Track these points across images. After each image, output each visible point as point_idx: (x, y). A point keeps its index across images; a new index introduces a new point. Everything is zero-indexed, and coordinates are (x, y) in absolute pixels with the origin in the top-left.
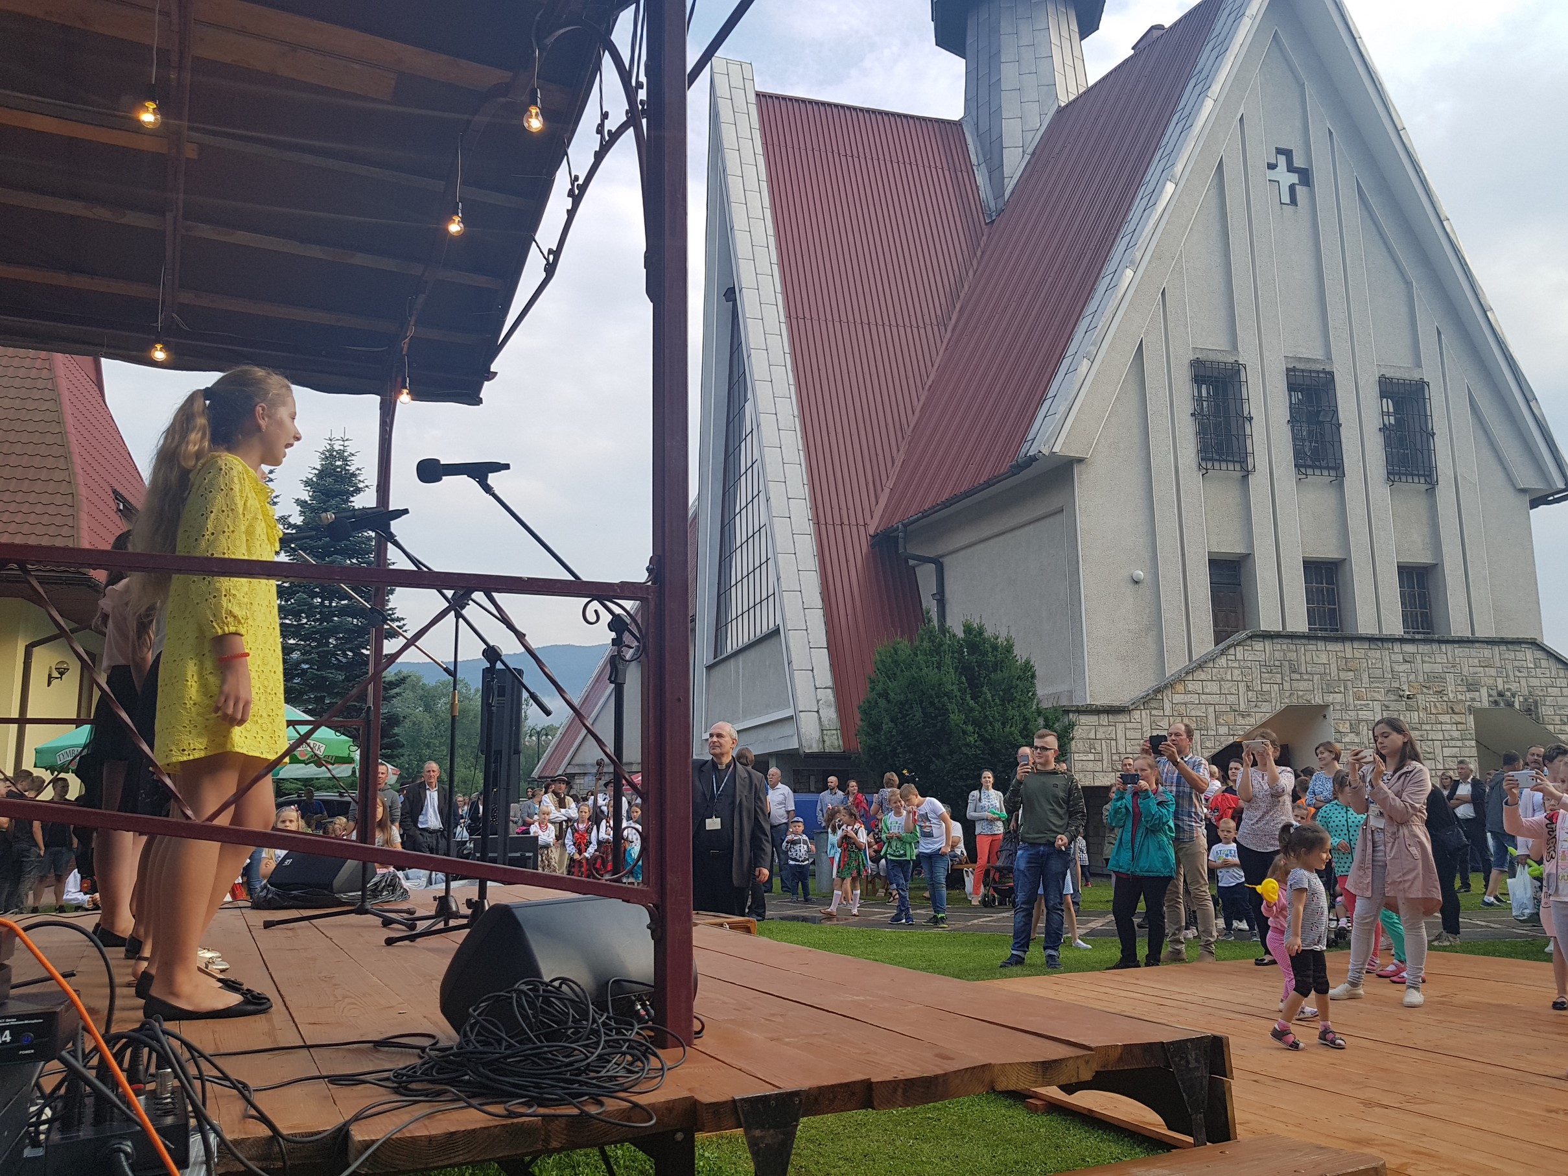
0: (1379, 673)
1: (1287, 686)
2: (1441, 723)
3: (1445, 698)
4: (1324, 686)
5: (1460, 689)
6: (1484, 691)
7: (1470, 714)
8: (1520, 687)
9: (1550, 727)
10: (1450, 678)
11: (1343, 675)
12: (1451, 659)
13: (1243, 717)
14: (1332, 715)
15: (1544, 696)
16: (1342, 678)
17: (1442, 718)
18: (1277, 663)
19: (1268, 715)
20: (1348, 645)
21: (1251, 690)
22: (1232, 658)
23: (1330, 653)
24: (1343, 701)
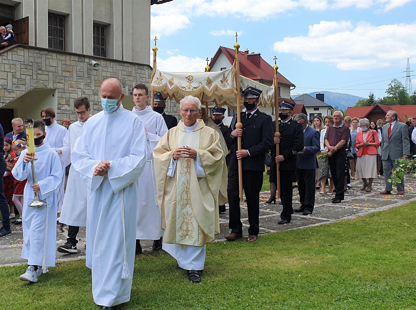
0: (81, 74)
1: (35, 77)
4: (54, 79)
6: (127, 87)
11: (64, 74)
12: (114, 71)
13: (9, 92)
14: (57, 94)
18: (30, 64)
19: (23, 92)
20: (68, 57)
21: (15, 78)
22: (6, 58)
23: (59, 61)
24: (63, 88)
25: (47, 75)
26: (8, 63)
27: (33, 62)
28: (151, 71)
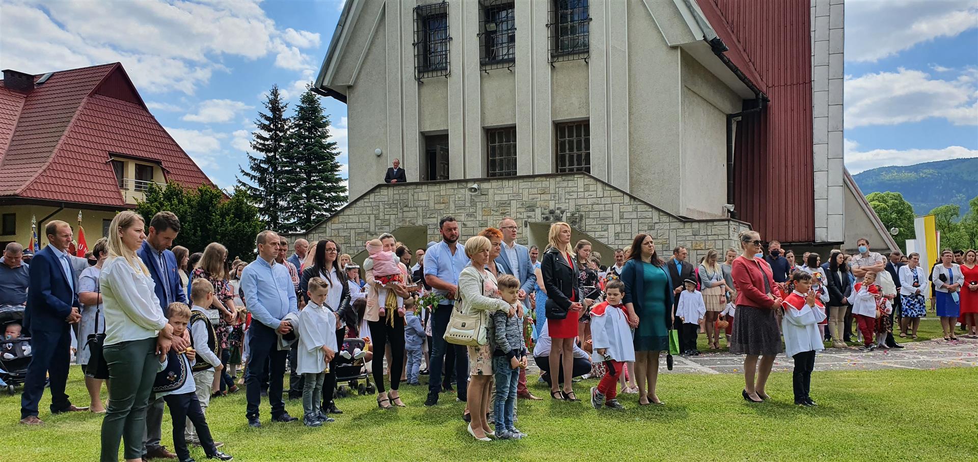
0: (462, 203)
1: (400, 215)
4: (424, 214)
5: (520, 210)
6: (538, 211)
8: (568, 206)
10: (513, 204)
11: (437, 206)
12: (515, 190)
14: (428, 232)
15: (588, 211)
16: (436, 208)
18: (395, 202)
22: (368, 200)
23: (430, 193)
25: (415, 211)
26: (371, 205)
27: (399, 199)
28: (589, 179)
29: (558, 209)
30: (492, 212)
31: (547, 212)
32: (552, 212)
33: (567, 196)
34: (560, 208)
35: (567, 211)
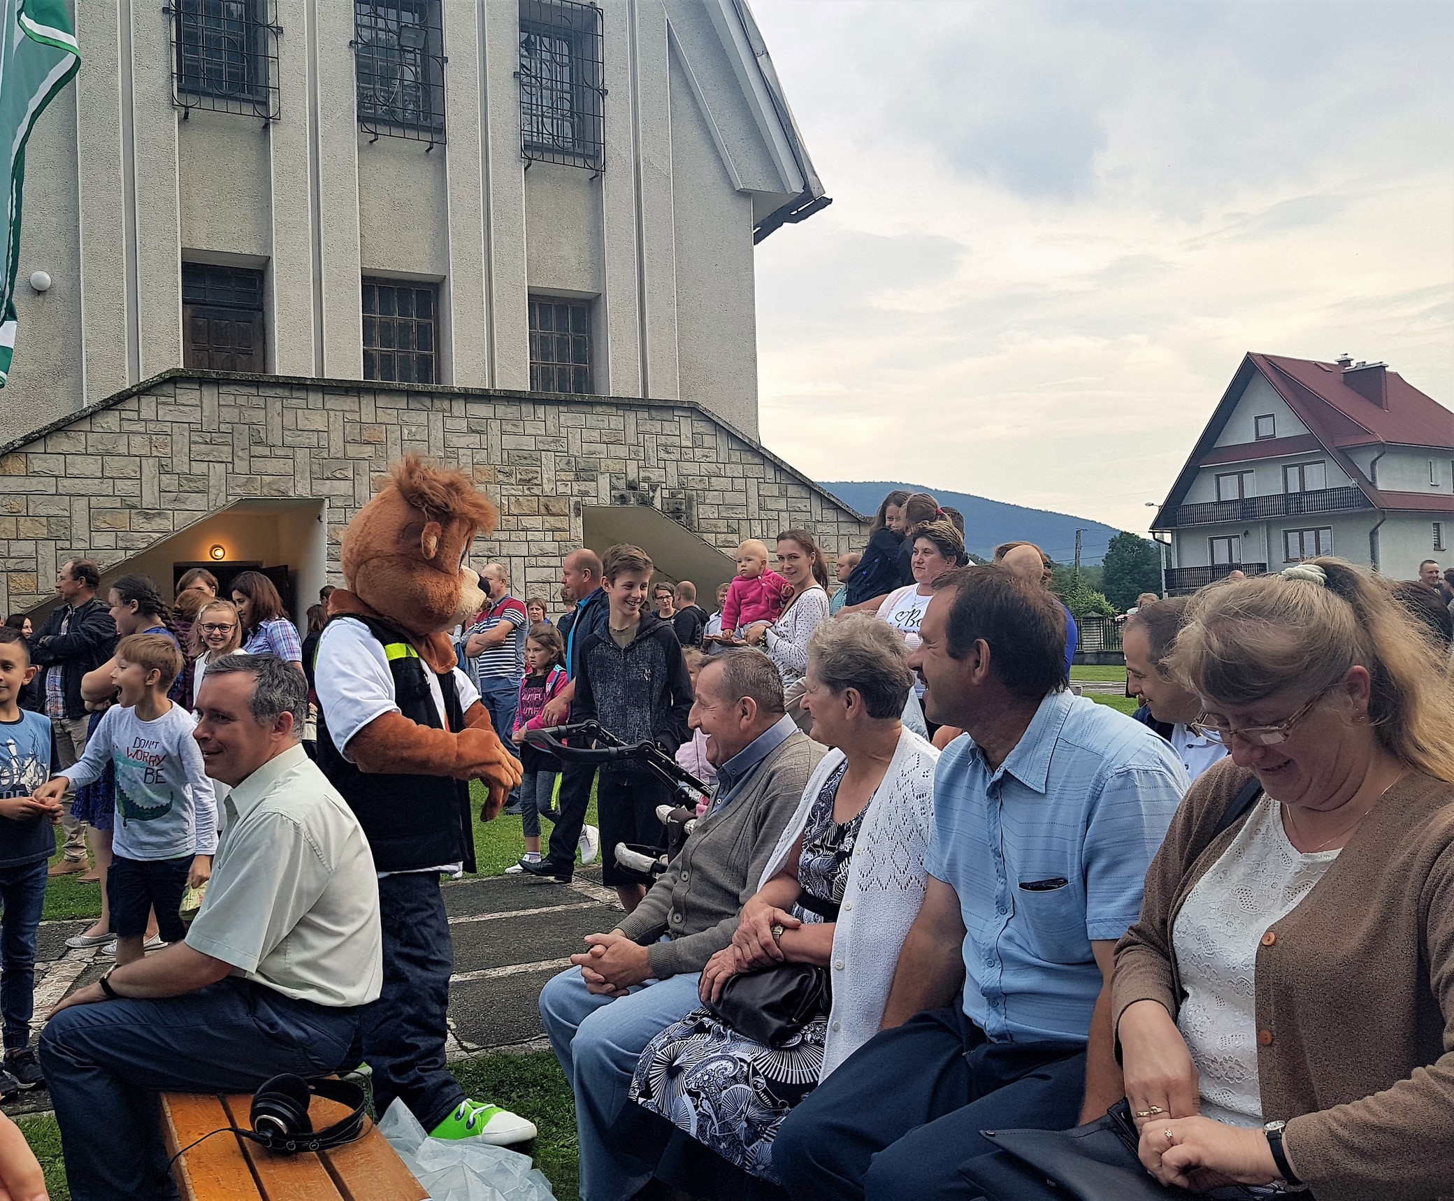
1: (241, 466)
2: (526, 530)
3: (536, 491)
4: (316, 468)
5: (563, 476)
6: (604, 482)
7: (578, 515)
8: (665, 476)
9: (710, 538)
10: (548, 460)
11: (352, 450)
12: (552, 429)
13: (148, 517)
14: (326, 515)
15: (704, 490)
16: (350, 454)
17: (527, 522)
18: (224, 428)
19: (200, 515)
20: (368, 399)
21: (167, 473)
22: (134, 415)
23: (332, 413)
24: (351, 493)
25: (286, 457)
26: (143, 430)
27: (237, 421)
28: (703, 424)
29: (646, 479)
30: (501, 477)
31: (622, 484)
32: (632, 486)
33: (663, 455)
34: (649, 478)
35: (664, 486)
